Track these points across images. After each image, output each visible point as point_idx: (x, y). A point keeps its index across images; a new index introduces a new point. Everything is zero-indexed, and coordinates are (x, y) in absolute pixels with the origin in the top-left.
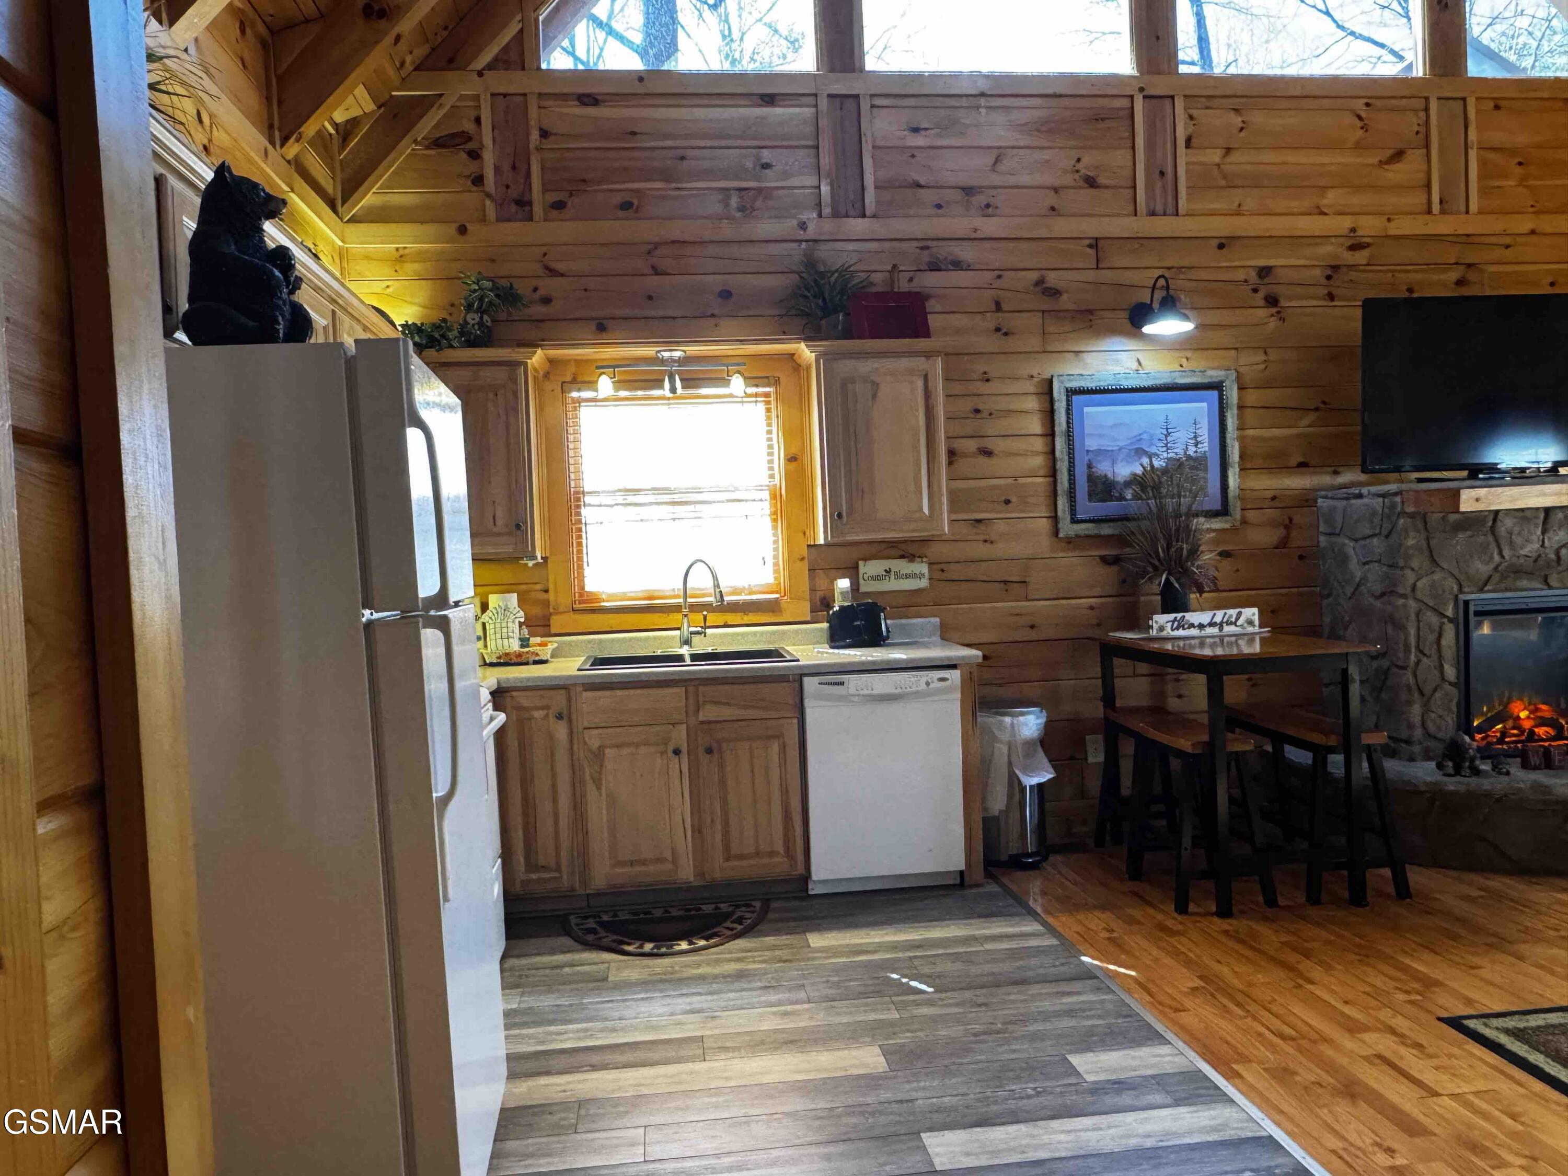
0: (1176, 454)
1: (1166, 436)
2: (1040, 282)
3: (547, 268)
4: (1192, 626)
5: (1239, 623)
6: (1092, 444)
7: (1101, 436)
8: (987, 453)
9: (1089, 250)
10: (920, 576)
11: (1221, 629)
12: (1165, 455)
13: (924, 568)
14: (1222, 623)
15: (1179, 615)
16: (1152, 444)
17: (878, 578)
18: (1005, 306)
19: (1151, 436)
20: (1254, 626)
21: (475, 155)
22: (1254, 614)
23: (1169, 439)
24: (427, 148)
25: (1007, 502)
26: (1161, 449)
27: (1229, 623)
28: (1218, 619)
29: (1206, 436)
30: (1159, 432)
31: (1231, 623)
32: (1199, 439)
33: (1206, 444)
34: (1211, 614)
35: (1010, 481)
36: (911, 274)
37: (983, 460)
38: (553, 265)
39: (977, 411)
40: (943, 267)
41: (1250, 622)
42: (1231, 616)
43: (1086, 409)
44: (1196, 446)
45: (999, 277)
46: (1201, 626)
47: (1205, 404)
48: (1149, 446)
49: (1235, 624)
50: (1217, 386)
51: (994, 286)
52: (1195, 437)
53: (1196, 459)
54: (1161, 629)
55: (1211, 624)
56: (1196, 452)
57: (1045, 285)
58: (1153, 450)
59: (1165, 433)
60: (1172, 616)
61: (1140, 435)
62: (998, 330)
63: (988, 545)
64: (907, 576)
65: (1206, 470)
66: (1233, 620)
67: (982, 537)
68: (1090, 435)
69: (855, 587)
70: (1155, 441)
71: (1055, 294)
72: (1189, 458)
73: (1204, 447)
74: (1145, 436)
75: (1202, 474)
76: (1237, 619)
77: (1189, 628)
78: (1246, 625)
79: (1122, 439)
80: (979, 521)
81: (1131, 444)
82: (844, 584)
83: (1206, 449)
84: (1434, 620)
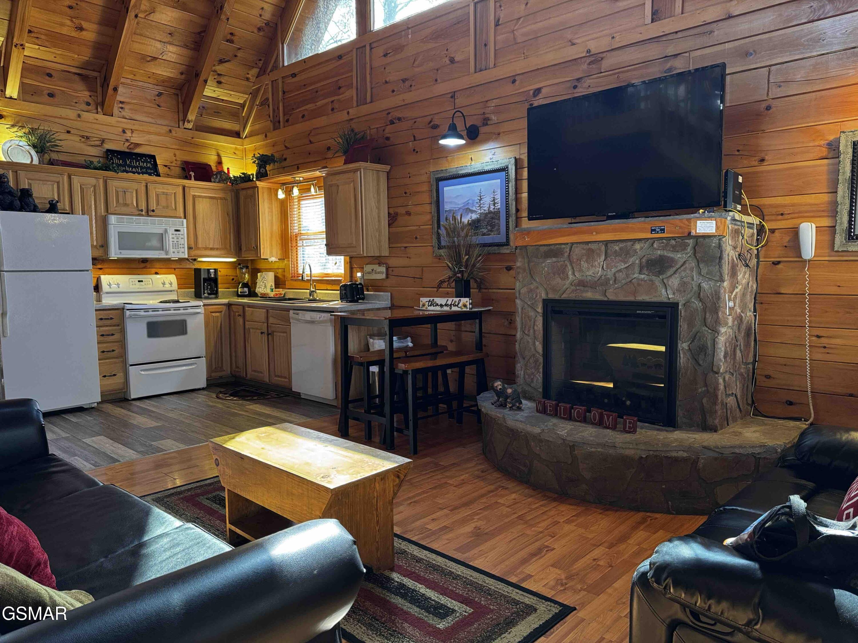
0: (485, 210)
1: (480, 200)
2: (431, 122)
3: (286, 147)
4: (437, 305)
5: (459, 306)
6: (447, 207)
7: (451, 202)
8: (408, 214)
9: (451, 99)
10: (381, 273)
11: (450, 309)
12: (479, 211)
13: (383, 269)
14: (451, 305)
15: (432, 299)
16: (474, 206)
17: (369, 273)
18: (416, 139)
19: (474, 201)
20: (467, 308)
21: (269, 106)
22: (467, 302)
23: (482, 202)
24: (260, 106)
25: (416, 238)
26: (478, 208)
27: (455, 305)
28: (449, 303)
29: (499, 199)
30: (477, 199)
31: (456, 306)
32: (496, 201)
33: (499, 204)
34: (446, 299)
35: (417, 227)
36: (384, 128)
37: (406, 217)
38: (286, 145)
39: (406, 193)
40: (395, 122)
41: (465, 306)
42: (455, 302)
43: (445, 189)
44: (494, 205)
45: (415, 122)
46: (441, 306)
47: (499, 180)
48: (472, 207)
49: (457, 306)
50: (504, 169)
51: (413, 128)
52: (494, 200)
53: (494, 213)
54: (424, 305)
55: (446, 305)
56: (494, 209)
57: (432, 123)
58: (474, 209)
59: (479, 198)
60: (428, 299)
61: (468, 200)
62: (414, 150)
63: (409, 259)
64: (379, 273)
65: (499, 219)
66: (457, 304)
67: (406, 256)
68: (446, 202)
69: (363, 276)
70: (475, 204)
71: (437, 127)
72: (490, 212)
73: (498, 206)
74: (470, 202)
75: (497, 221)
76: (458, 304)
77: (436, 306)
78: (463, 307)
79: (460, 203)
80: (406, 247)
81: (464, 206)
82: (359, 274)
83: (499, 207)
84: (532, 314)
